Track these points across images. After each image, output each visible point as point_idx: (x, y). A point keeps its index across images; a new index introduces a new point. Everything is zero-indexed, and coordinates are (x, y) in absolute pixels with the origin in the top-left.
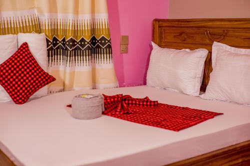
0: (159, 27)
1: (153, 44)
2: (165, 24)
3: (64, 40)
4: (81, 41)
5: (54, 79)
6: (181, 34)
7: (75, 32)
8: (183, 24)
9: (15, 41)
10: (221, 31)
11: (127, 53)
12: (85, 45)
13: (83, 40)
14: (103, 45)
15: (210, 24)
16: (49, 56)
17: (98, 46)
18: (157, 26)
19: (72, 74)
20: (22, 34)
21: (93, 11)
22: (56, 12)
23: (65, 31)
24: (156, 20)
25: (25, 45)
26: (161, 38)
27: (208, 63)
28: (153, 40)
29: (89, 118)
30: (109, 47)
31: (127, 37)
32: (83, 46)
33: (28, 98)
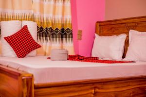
0: (99, 26)
1: (96, 35)
2: (102, 24)
3: (47, 28)
4: (56, 30)
5: (40, 47)
6: (111, 29)
7: (53, 24)
8: (113, 23)
9: (21, 24)
10: (133, 24)
11: (81, 40)
12: (58, 32)
13: (57, 29)
14: (68, 32)
15: (128, 21)
16: (38, 36)
17: (65, 33)
18: (98, 25)
19: (50, 47)
20: (24, 21)
21: (63, 14)
22: (43, 13)
23: (47, 23)
24: (97, 22)
25: (26, 27)
26: (100, 32)
27: (127, 43)
28: (96, 33)
29: (60, 60)
30: (71, 34)
31: (81, 31)
32: (57, 32)
33: (25, 55)
